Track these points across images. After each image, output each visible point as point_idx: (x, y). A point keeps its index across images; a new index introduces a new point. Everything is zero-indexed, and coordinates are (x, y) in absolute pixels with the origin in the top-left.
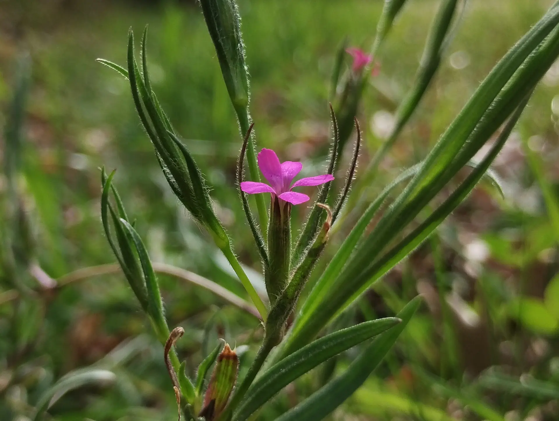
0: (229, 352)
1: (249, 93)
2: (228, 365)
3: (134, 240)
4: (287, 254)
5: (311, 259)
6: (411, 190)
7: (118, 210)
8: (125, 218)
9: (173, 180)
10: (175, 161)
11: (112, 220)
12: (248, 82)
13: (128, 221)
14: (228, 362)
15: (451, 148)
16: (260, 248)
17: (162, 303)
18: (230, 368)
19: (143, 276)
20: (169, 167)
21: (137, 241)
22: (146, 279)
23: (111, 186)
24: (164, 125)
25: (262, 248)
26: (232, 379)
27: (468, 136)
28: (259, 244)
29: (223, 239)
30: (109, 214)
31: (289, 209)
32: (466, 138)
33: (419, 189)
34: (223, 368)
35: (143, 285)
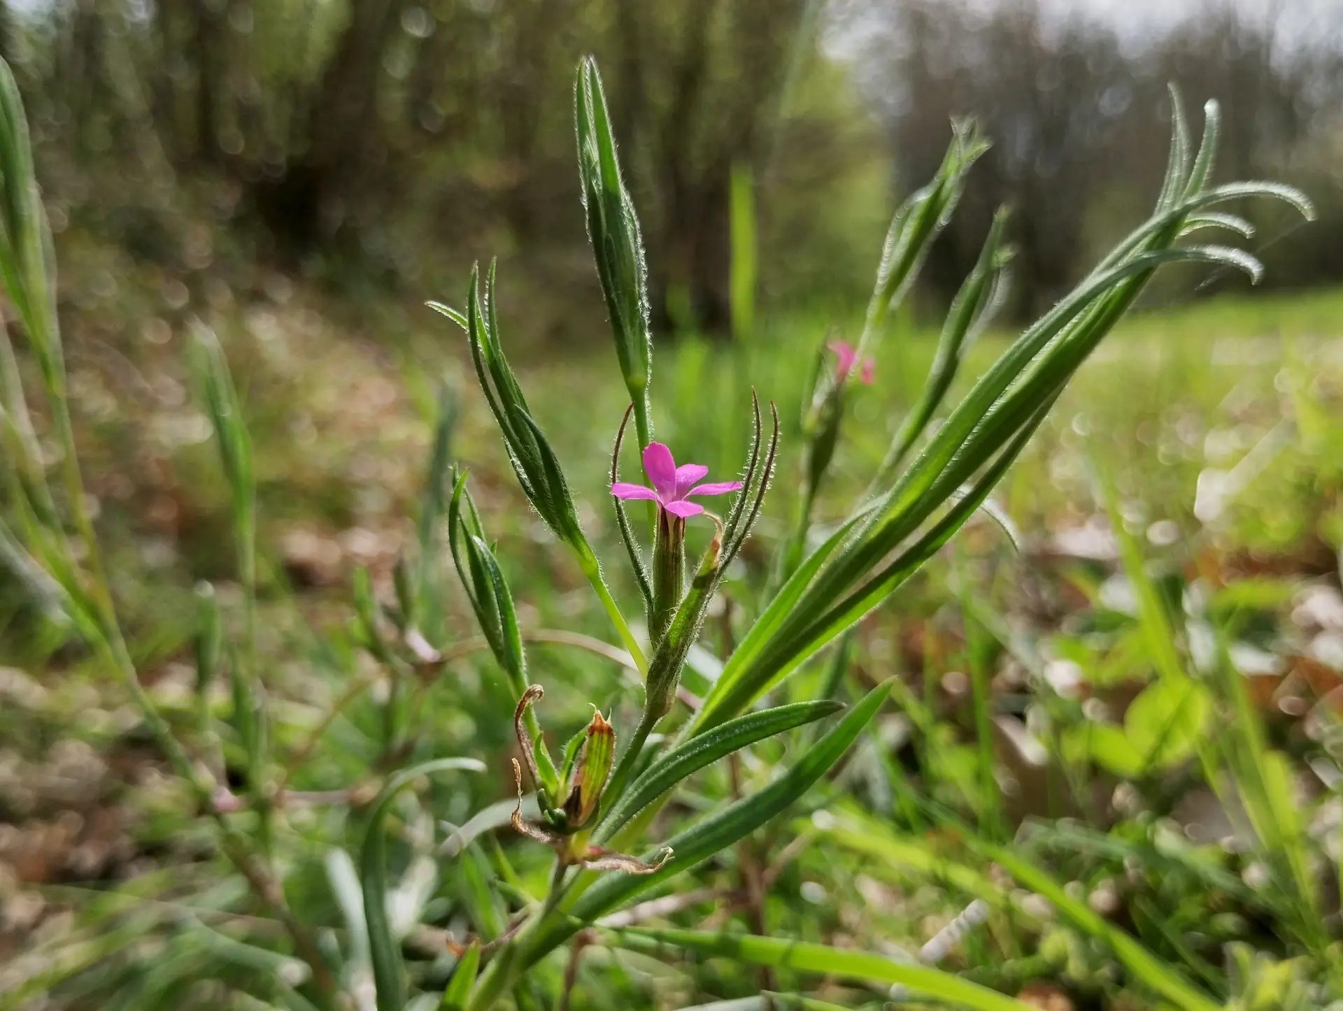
0: (602, 722)
1: (650, 371)
2: (601, 741)
3: (490, 566)
4: (678, 590)
5: (698, 591)
6: (874, 523)
7: (472, 525)
8: (479, 535)
9: (525, 476)
10: (526, 449)
11: (463, 538)
12: (649, 355)
13: (484, 539)
14: (602, 738)
15: (931, 468)
16: (639, 577)
17: (523, 654)
18: (604, 746)
19: (499, 617)
20: (520, 457)
21: (492, 567)
22: (502, 619)
23: (465, 492)
24: (514, 397)
25: (643, 578)
26: (607, 763)
27: (955, 452)
28: (639, 572)
29: (590, 562)
30: (459, 531)
31: (681, 528)
32: (952, 454)
33: (884, 522)
34: (594, 746)
35: (497, 628)
